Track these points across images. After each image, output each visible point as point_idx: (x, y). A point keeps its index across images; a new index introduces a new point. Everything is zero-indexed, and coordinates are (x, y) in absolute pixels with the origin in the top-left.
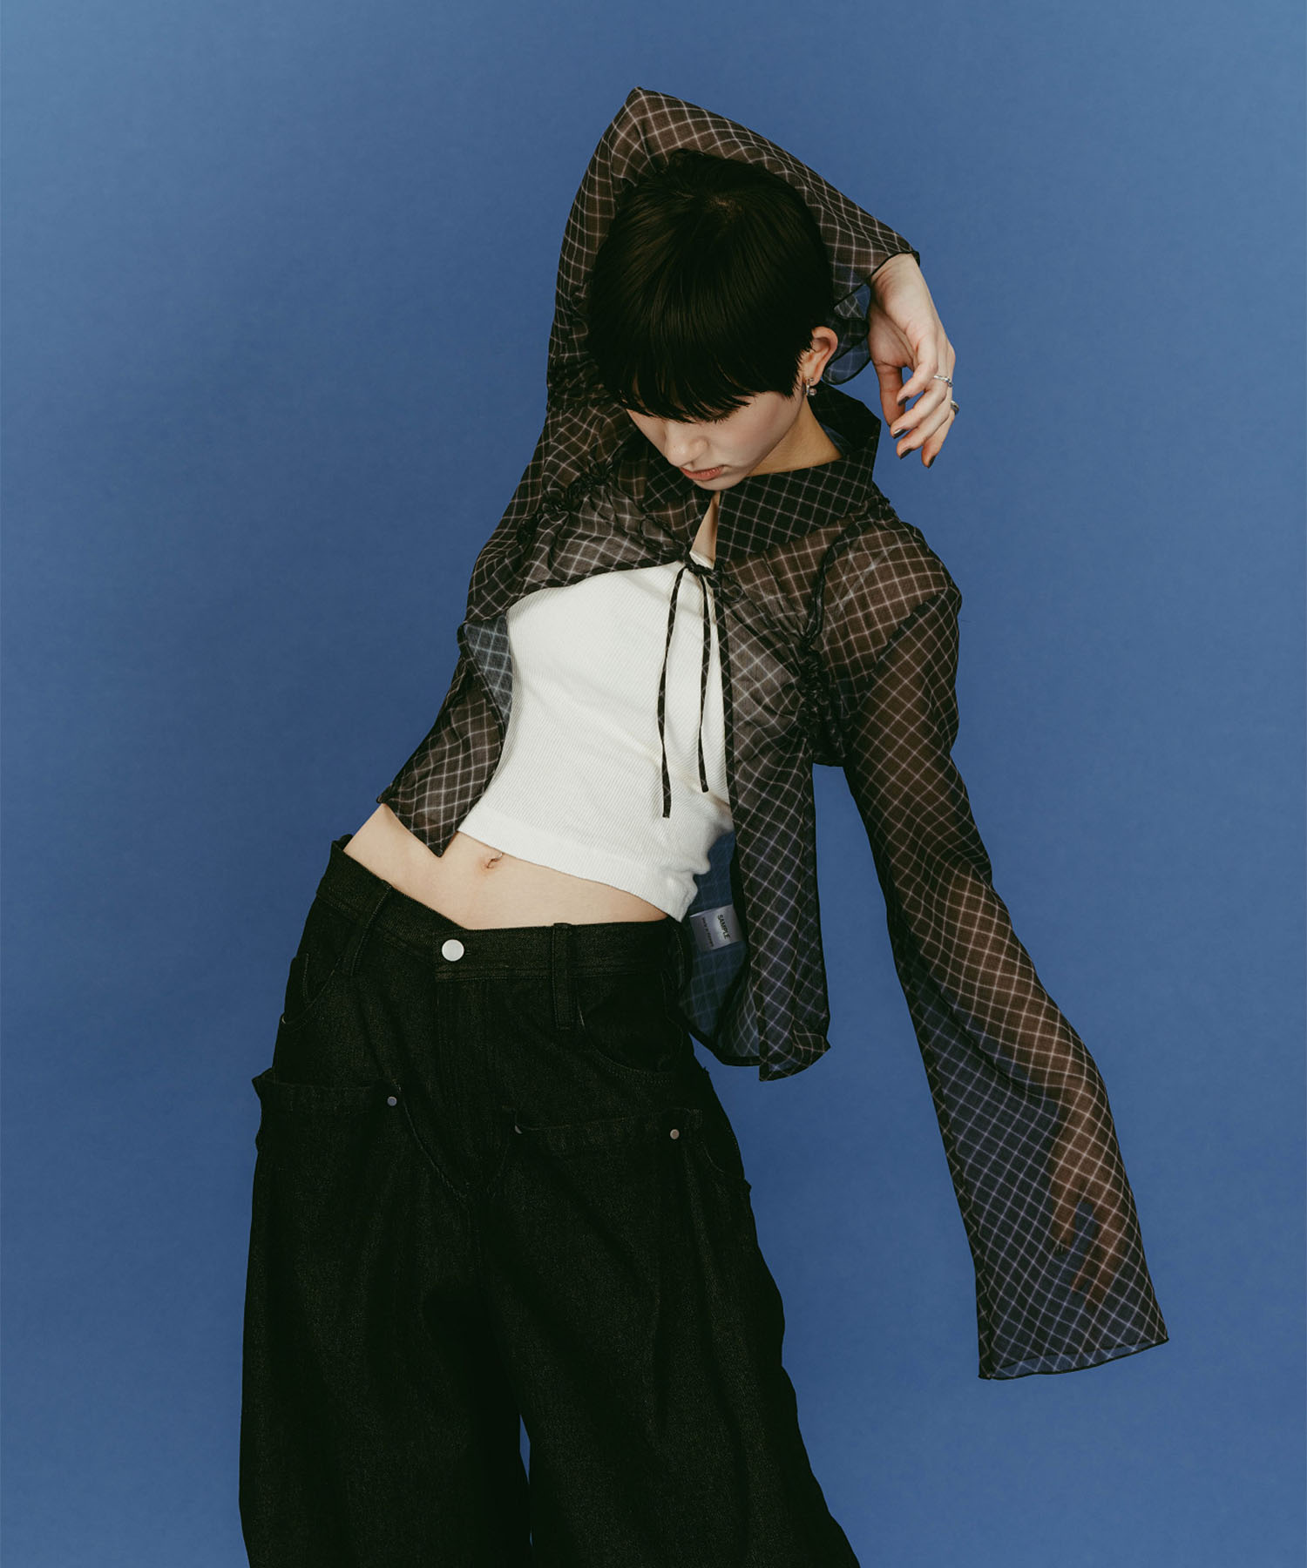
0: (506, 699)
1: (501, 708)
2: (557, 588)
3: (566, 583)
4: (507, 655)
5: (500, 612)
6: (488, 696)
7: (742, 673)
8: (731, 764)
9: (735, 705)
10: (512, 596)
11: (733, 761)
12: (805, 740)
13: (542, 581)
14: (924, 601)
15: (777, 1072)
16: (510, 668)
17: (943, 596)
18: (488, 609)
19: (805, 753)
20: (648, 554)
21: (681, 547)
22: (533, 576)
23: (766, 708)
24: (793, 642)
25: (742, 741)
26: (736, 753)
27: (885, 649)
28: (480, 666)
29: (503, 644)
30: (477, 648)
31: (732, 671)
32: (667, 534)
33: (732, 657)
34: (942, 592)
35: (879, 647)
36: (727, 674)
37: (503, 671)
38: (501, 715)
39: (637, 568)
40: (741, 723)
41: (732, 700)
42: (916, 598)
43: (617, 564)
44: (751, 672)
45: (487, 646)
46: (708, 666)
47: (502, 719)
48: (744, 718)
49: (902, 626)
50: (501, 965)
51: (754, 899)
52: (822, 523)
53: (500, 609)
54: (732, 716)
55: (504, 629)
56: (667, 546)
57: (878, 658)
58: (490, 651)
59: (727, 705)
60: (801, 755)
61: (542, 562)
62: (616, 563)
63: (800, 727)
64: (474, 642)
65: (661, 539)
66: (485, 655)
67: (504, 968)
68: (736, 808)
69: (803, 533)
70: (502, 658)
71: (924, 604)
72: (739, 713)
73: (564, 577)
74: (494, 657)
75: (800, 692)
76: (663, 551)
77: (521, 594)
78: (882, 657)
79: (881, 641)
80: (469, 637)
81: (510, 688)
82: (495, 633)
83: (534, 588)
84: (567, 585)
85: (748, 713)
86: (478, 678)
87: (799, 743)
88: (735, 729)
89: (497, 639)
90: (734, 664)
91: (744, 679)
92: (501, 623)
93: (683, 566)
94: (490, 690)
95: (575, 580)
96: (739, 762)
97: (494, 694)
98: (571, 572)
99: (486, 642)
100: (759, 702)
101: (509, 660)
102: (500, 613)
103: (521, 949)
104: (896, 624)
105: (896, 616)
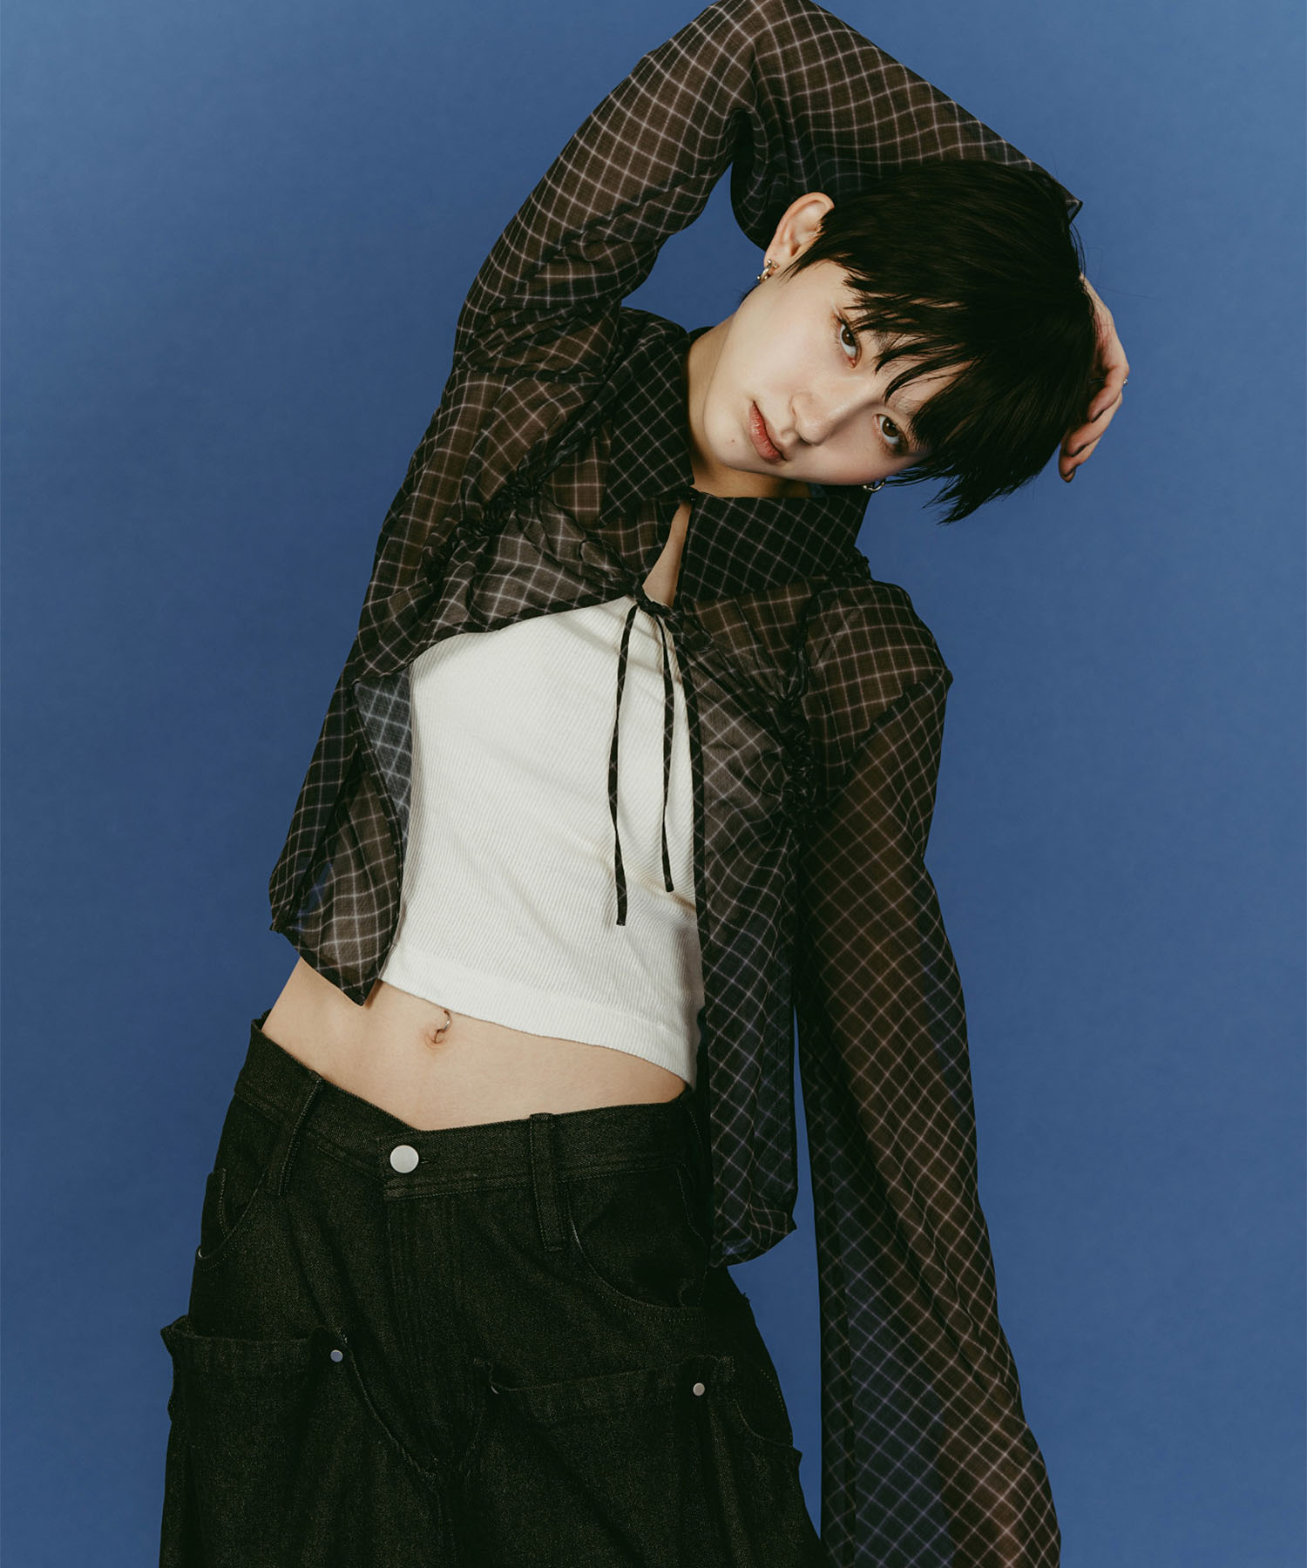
0: (403, 788)
2: (478, 634)
3: (487, 628)
4: (406, 728)
5: (403, 665)
6: (378, 784)
7: (716, 739)
8: (700, 855)
9: (706, 779)
10: (417, 645)
11: (703, 851)
12: (791, 831)
13: (458, 625)
14: (920, 681)
15: (732, 1256)
16: (409, 746)
18: (386, 662)
19: (789, 849)
20: (589, 590)
21: (632, 578)
22: (447, 618)
23: (747, 782)
24: (772, 706)
25: (715, 826)
26: (707, 842)
27: (865, 736)
28: (372, 741)
29: (404, 712)
30: (369, 715)
31: (703, 737)
32: (614, 561)
33: (702, 718)
34: (940, 672)
35: (860, 731)
36: (696, 740)
37: (399, 750)
39: (576, 608)
40: (714, 803)
41: (703, 773)
42: (910, 674)
43: (551, 604)
44: (726, 737)
45: (383, 713)
46: (672, 729)
47: (395, 814)
48: (719, 796)
49: (892, 708)
51: (719, 1032)
53: (402, 662)
54: (703, 794)
55: (406, 693)
56: (614, 577)
57: (858, 744)
58: (385, 721)
59: (697, 780)
60: (784, 850)
61: (458, 599)
62: (549, 602)
63: (785, 813)
64: (367, 708)
65: (606, 567)
66: (379, 725)
68: (703, 913)
69: (784, 580)
70: (401, 731)
71: (918, 684)
72: (711, 789)
73: (484, 619)
74: (390, 728)
75: (785, 768)
76: (609, 583)
77: (431, 641)
78: (862, 745)
79: (863, 724)
80: (361, 702)
81: (408, 773)
82: (394, 698)
83: (447, 633)
84: (489, 631)
85: (724, 789)
86: (368, 757)
87: (784, 832)
88: (706, 811)
89: (397, 705)
90: (704, 727)
91: (718, 746)
92: (400, 682)
93: (635, 603)
94: (381, 774)
95: (500, 624)
96: (711, 854)
97: (387, 781)
98: (492, 614)
99: (381, 707)
100: (738, 773)
101: (410, 736)
102: (402, 668)
103: (492, 1152)
104: (885, 705)
105: (886, 694)
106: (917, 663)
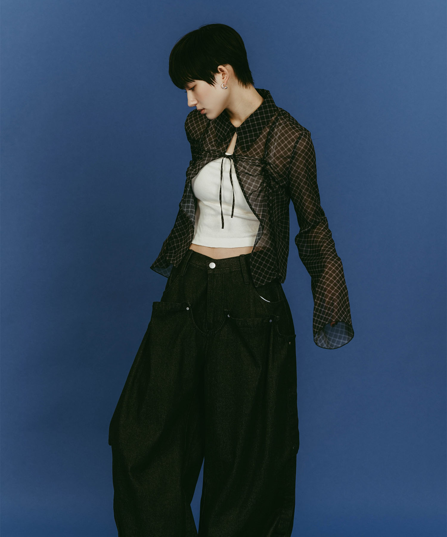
17: (304, 133)
27: (293, 153)
35: (291, 152)
42: (296, 135)
49: (295, 144)
50: (227, 269)
52: (265, 124)
57: (291, 155)
67: (228, 270)
69: (261, 130)
78: (293, 155)
86: (187, 217)
103: (232, 263)
105: (293, 142)
106: (297, 132)
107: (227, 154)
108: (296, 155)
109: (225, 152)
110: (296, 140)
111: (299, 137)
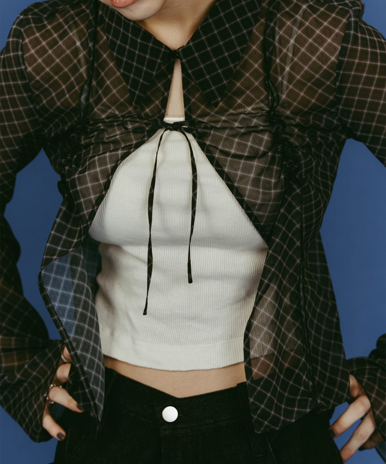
1: (61, 319)
14: (344, 32)
27: (336, 79)
34: (350, 17)
35: (332, 79)
38: (61, 324)
42: (337, 35)
47: (62, 326)
52: (251, 25)
57: (335, 85)
69: (245, 41)
71: (345, 34)
104: (335, 60)
105: (332, 54)
107: (169, 119)
108: (347, 82)
109: (163, 116)
110: (340, 48)
111: (344, 37)
